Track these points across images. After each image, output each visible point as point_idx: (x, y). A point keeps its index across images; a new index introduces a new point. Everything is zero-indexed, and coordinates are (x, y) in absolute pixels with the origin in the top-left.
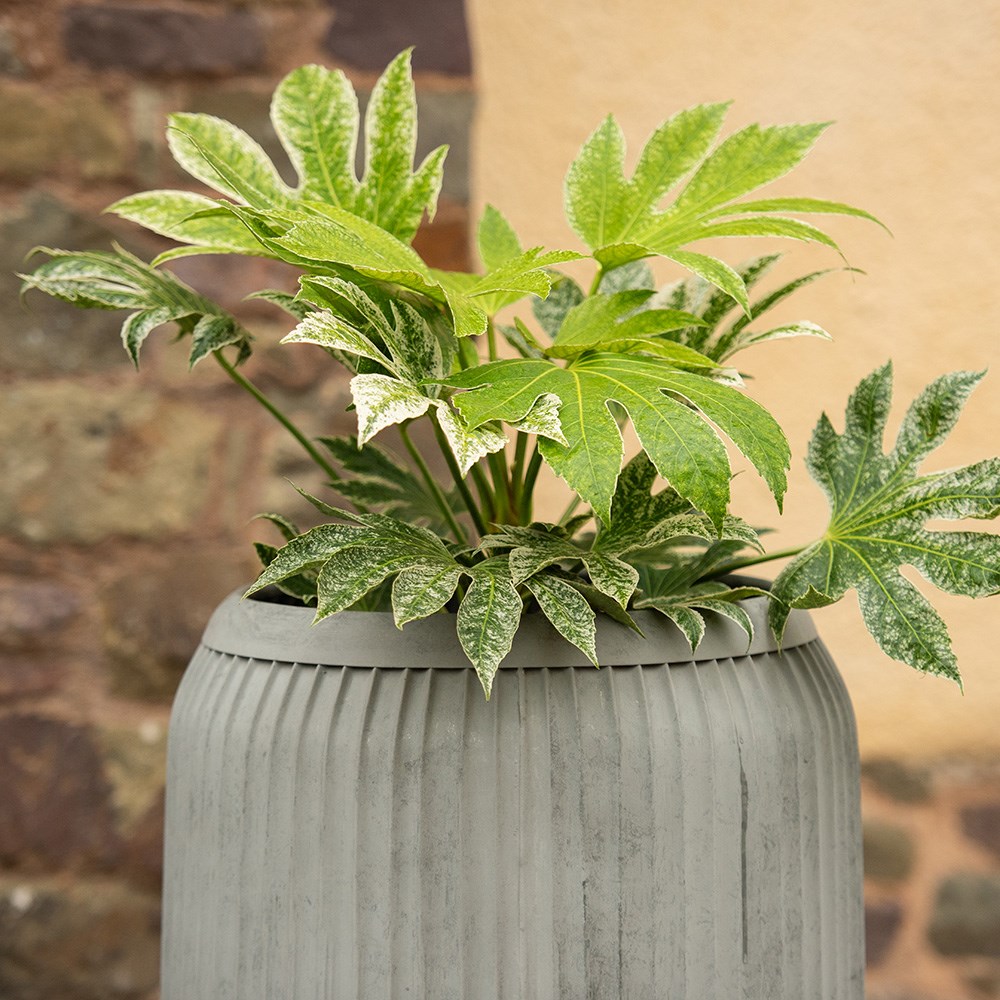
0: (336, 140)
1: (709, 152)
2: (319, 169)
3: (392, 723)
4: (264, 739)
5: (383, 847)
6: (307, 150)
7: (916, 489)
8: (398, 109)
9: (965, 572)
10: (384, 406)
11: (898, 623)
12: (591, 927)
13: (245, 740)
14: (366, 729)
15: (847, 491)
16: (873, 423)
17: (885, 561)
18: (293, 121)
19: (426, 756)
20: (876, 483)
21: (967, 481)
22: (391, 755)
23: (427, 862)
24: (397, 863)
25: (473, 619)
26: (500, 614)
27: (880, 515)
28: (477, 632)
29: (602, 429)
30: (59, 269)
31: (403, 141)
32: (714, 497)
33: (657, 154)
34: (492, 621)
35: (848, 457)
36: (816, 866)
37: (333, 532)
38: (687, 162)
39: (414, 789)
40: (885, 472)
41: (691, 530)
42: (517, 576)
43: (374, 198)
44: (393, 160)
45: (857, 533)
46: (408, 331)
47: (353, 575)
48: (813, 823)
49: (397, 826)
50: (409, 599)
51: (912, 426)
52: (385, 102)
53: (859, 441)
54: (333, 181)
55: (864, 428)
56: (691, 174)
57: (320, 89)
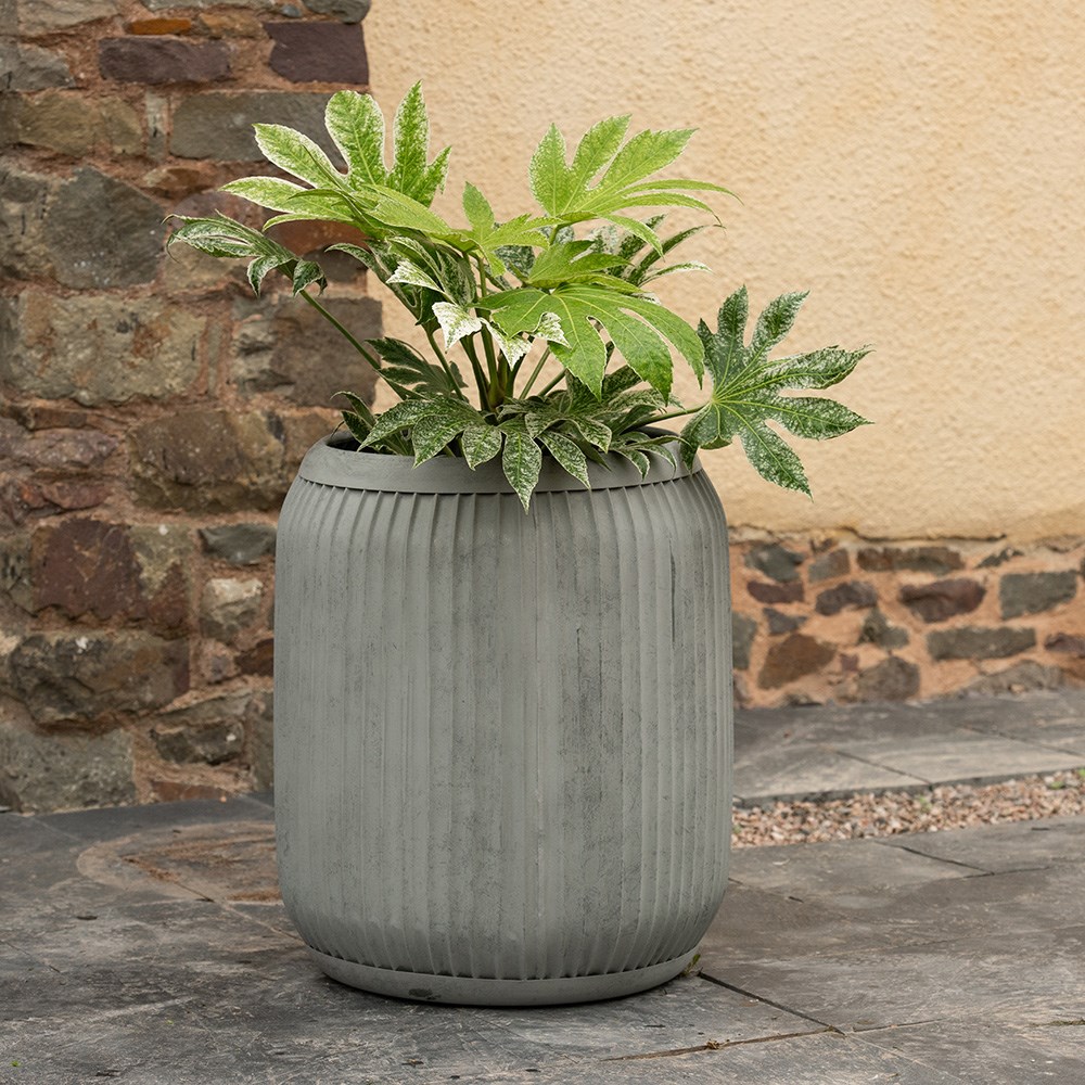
0: (371, 141)
1: (620, 149)
2: (361, 161)
3: (451, 530)
4: (361, 541)
5: (445, 610)
6: (352, 148)
7: (770, 370)
8: (416, 121)
9: (810, 424)
10: (458, 324)
11: (768, 457)
12: (581, 660)
13: (346, 542)
14: (433, 534)
15: (723, 371)
16: (737, 326)
17: (755, 417)
18: (341, 129)
19: (474, 551)
20: (741, 366)
21: (806, 364)
22: (451, 551)
23: (476, 620)
24: (456, 621)
25: (511, 462)
26: (527, 458)
27: (747, 387)
28: (515, 470)
29: (589, 336)
30: (195, 230)
31: (421, 143)
32: (664, 380)
33: (586, 151)
34: (522, 463)
35: (721, 348)
36: (712, 616)
37: (411, 405)
38: (606, 155)
39: (467, 572)
40: (747, 358)
41: (645, 400)
42: (533, 432)
43: (400, 180)
44: (413, 155)
45: (732, 399)
46: (449, 272)
47: (431, 434)
48: (711, 587)
49: (456, 596)
50: (472, 449)
51: (762, 328)
52: (405, 117)
53: (727, 338)
54: (371, 169)
55: (730, 329)
56: (609, 163)
57: (357, 107)
